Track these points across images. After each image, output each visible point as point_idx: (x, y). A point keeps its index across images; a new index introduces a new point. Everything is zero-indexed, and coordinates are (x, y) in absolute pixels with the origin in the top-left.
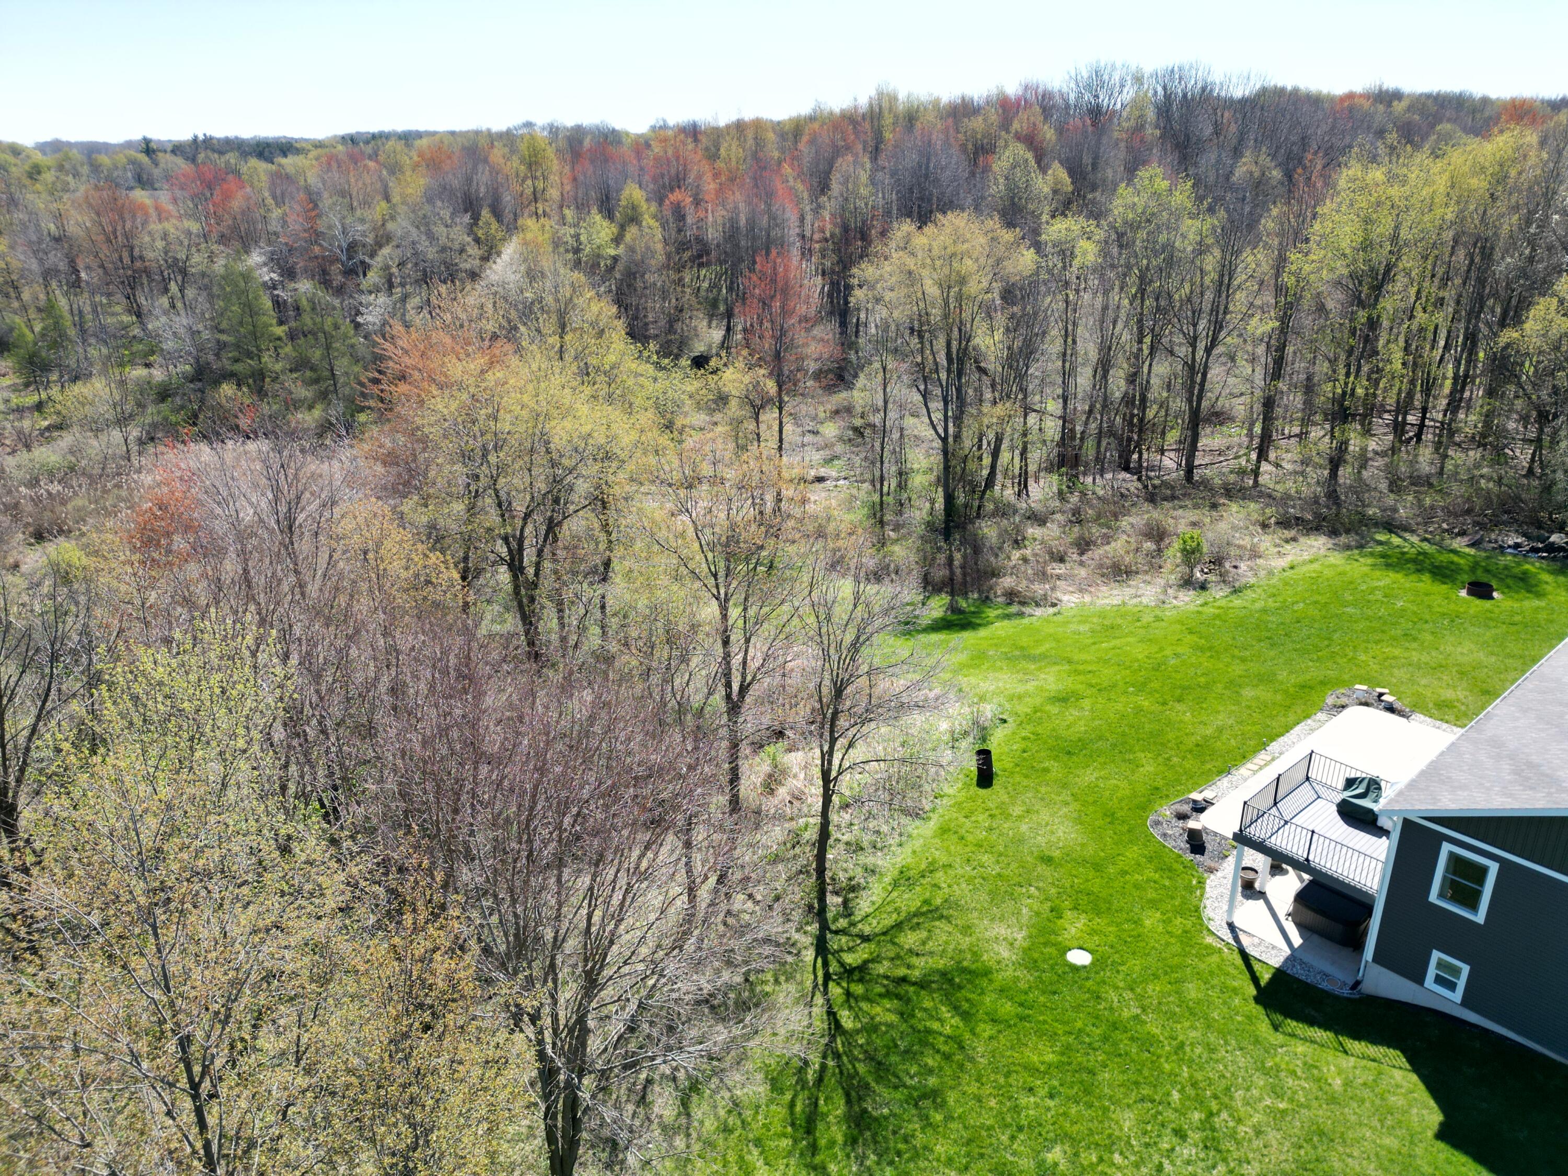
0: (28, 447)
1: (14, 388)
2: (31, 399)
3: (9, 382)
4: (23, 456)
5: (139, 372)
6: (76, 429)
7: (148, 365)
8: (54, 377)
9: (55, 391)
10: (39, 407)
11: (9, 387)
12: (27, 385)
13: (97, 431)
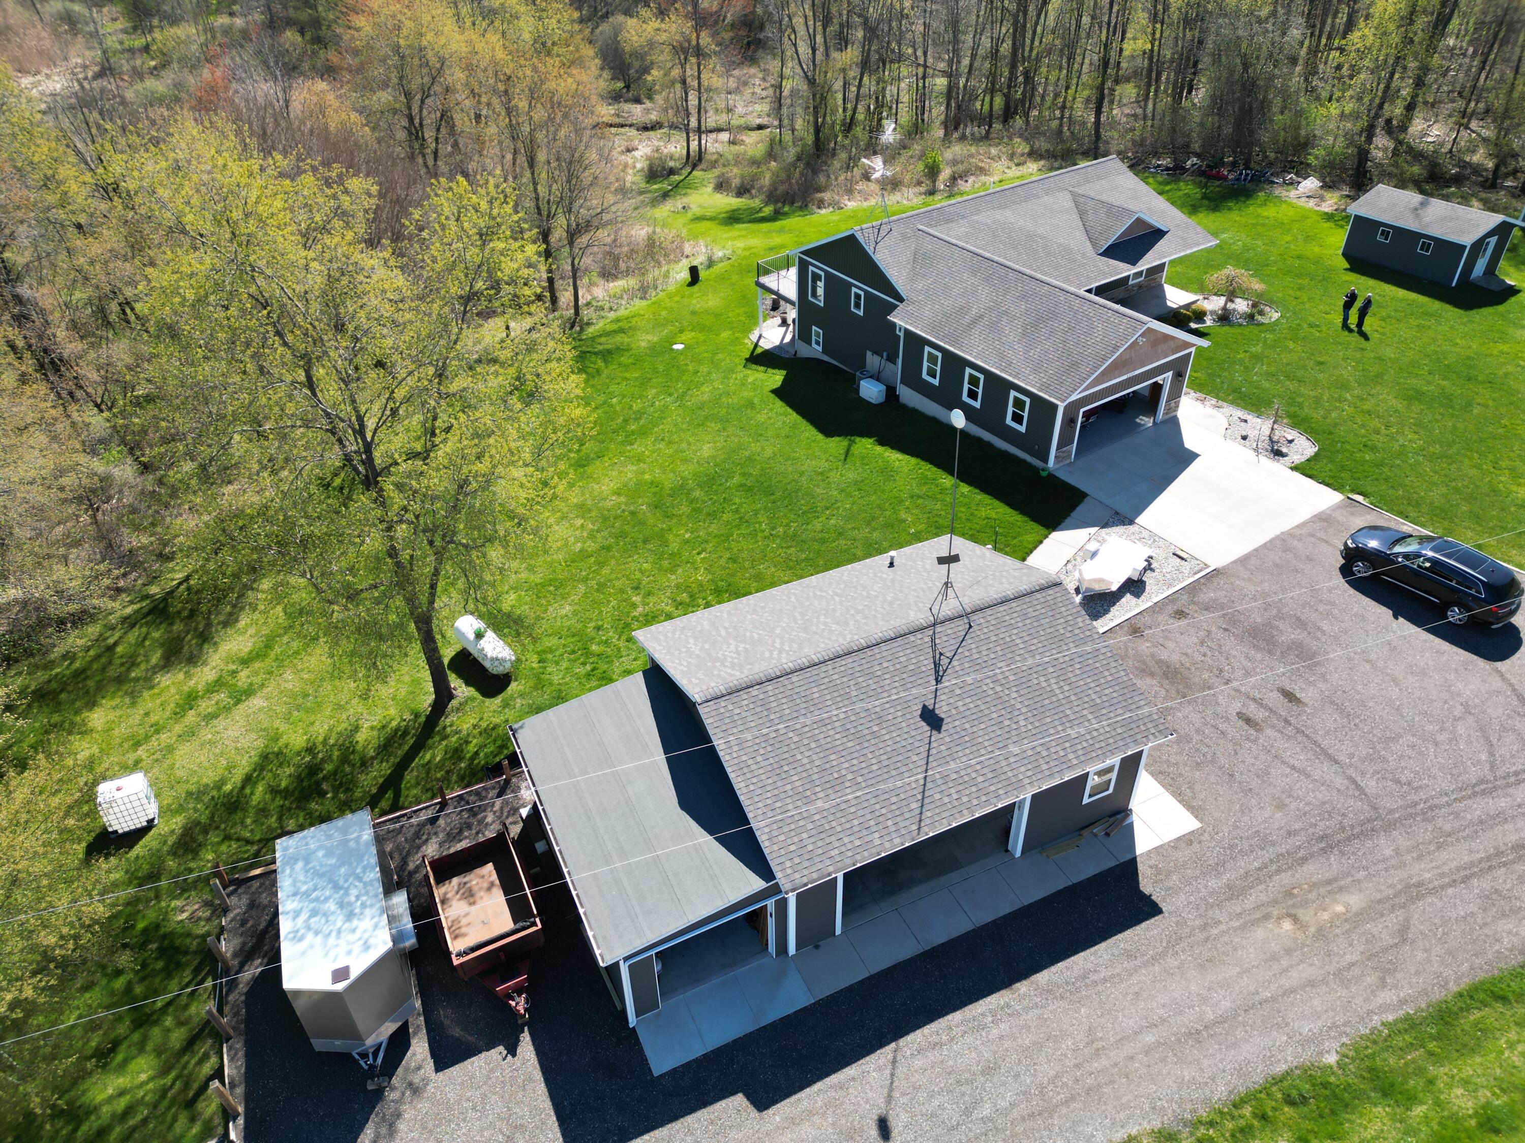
0: (142, 79)
1: (125, 31)
2: (139, 42)
3: (121, 26)
4: (139, 86)
5: (223, 20)
6: (175, 65)
7: (232, 14)
8: (156, 22)
9: (157, 35)
10: (146, 49)
11: (122, 30)
12: (135, 28)
13: (193, 68)
